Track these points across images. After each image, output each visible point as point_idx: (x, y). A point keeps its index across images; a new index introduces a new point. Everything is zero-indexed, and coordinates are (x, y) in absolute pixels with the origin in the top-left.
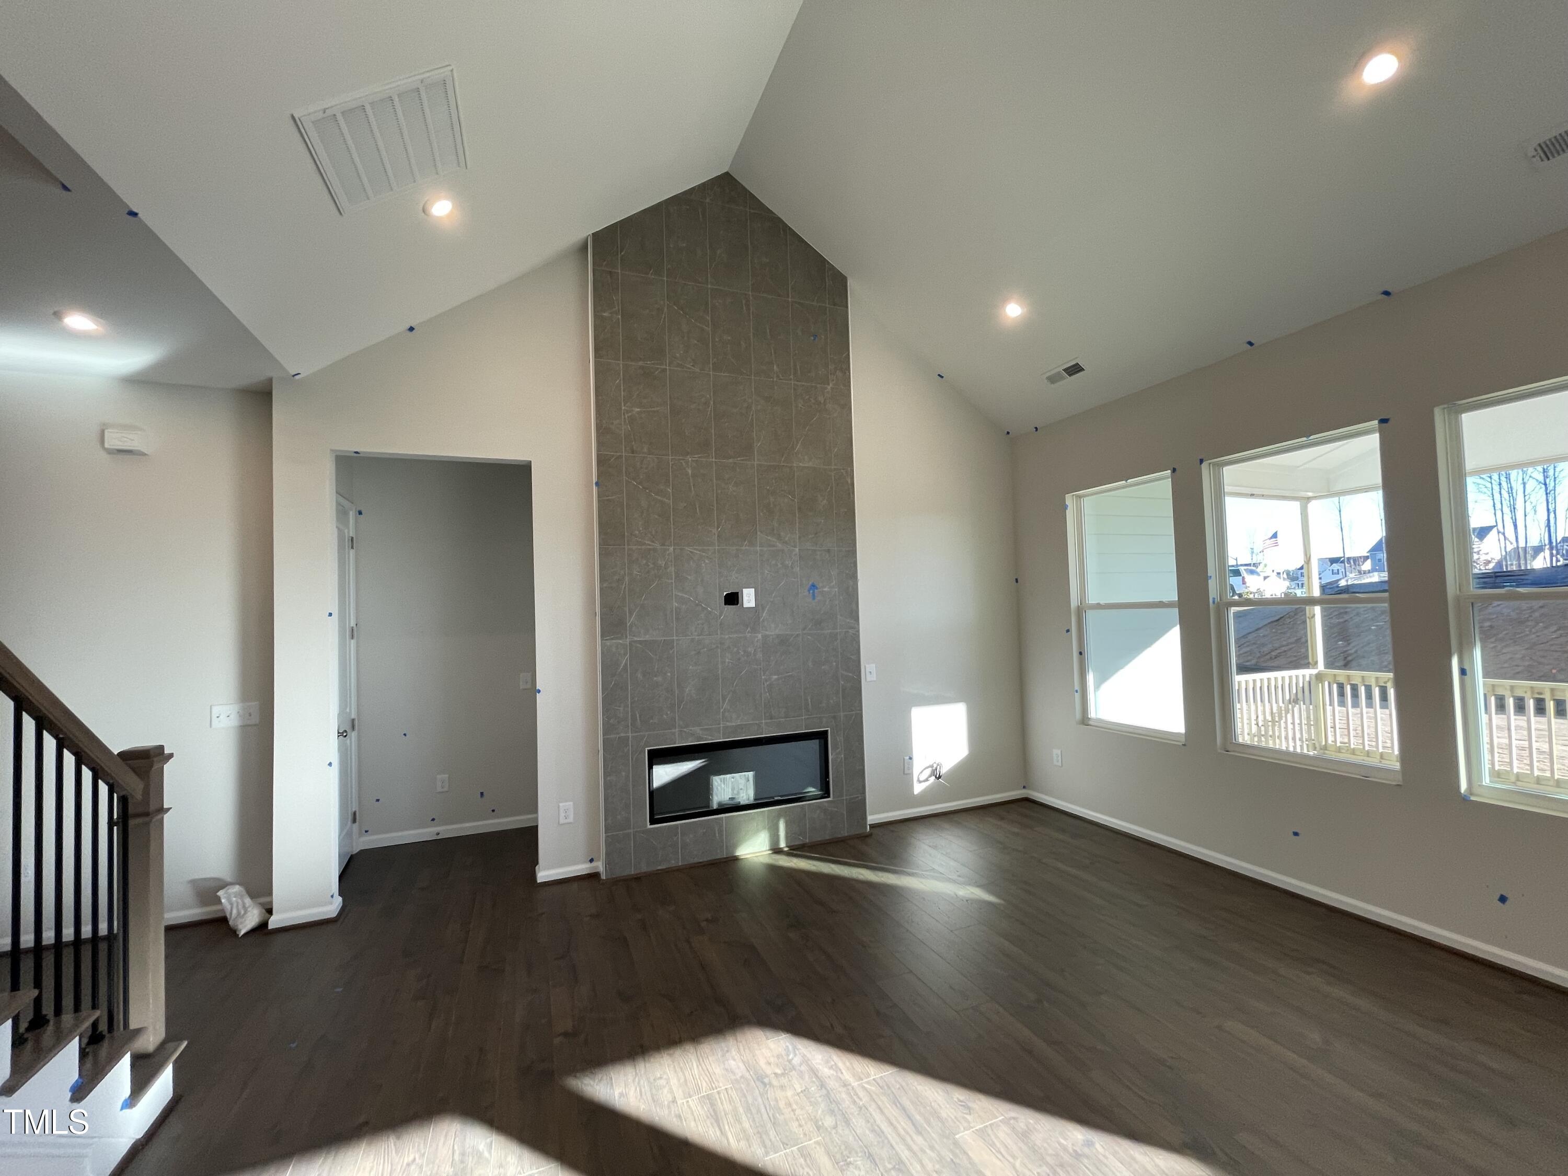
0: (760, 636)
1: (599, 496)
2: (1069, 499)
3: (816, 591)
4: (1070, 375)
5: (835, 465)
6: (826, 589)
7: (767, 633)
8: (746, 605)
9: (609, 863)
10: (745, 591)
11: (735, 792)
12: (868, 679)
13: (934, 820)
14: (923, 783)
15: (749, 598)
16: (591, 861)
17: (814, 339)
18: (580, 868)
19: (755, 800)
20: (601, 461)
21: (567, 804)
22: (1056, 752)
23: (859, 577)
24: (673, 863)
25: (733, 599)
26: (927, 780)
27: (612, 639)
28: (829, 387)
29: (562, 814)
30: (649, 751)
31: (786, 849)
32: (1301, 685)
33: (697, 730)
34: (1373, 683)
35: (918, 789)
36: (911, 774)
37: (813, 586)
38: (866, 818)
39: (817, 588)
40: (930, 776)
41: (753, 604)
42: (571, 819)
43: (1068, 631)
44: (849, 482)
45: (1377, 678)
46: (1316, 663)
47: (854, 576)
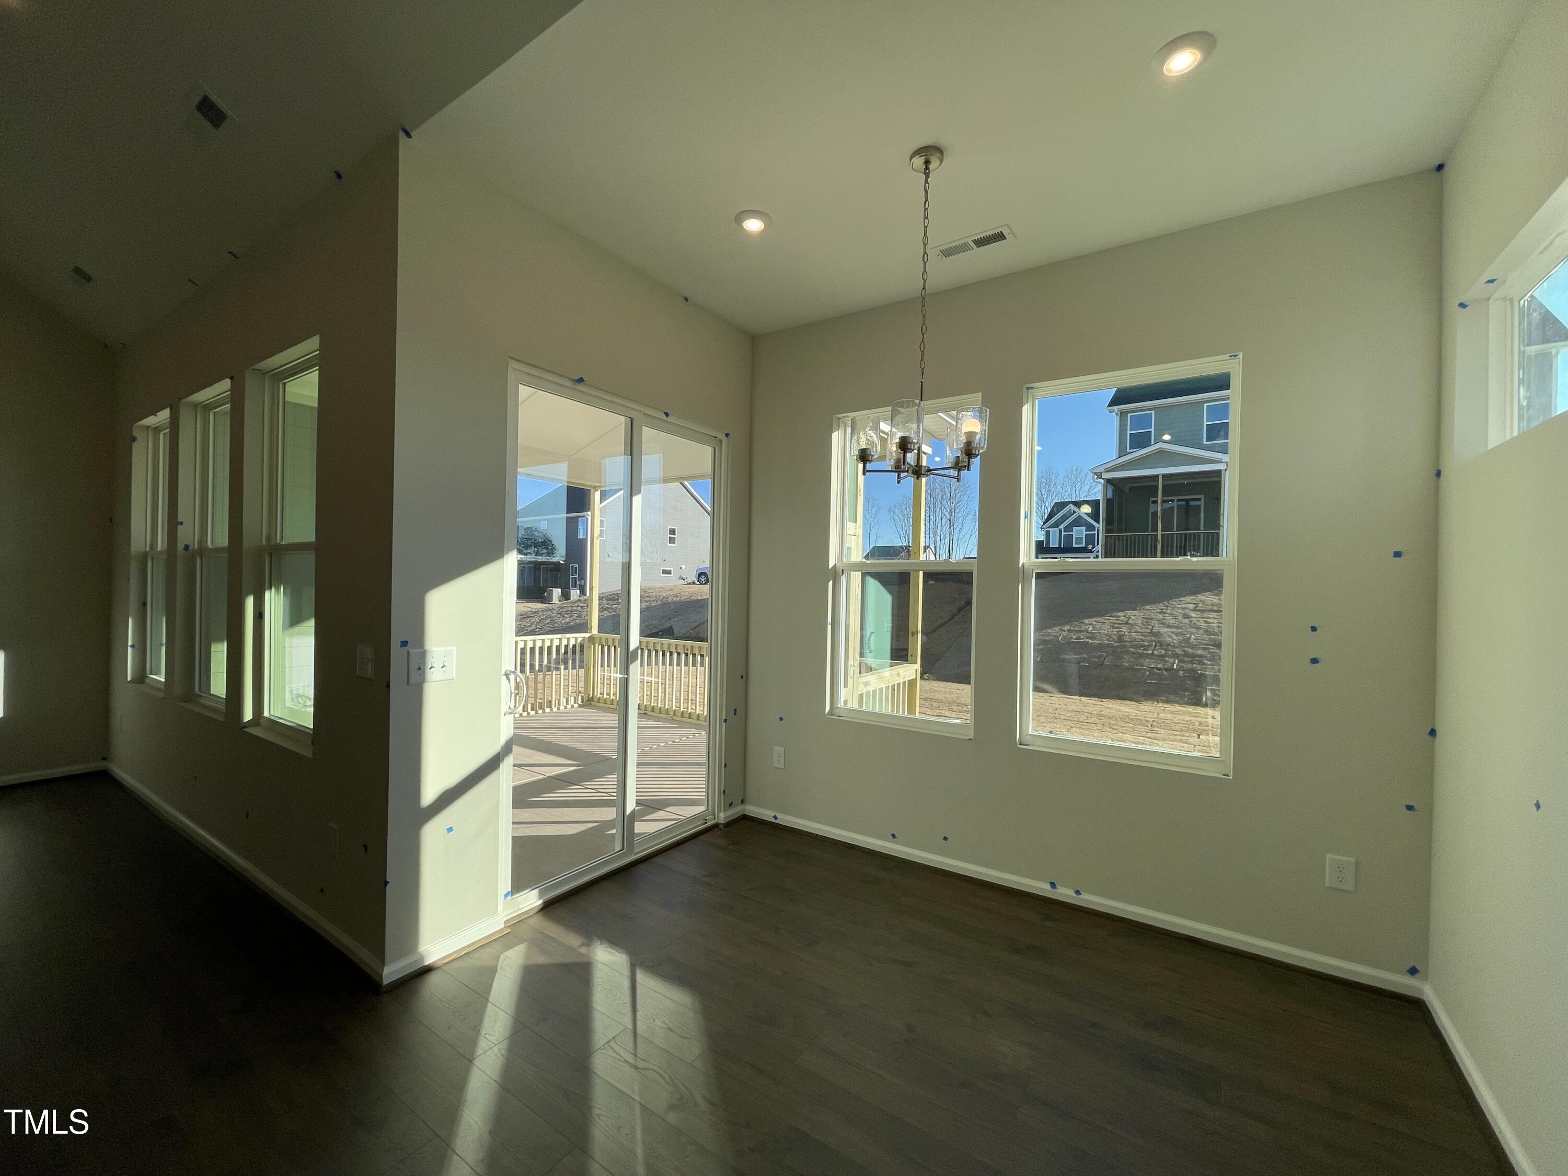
2: (137, 431)
43: (128, 579)
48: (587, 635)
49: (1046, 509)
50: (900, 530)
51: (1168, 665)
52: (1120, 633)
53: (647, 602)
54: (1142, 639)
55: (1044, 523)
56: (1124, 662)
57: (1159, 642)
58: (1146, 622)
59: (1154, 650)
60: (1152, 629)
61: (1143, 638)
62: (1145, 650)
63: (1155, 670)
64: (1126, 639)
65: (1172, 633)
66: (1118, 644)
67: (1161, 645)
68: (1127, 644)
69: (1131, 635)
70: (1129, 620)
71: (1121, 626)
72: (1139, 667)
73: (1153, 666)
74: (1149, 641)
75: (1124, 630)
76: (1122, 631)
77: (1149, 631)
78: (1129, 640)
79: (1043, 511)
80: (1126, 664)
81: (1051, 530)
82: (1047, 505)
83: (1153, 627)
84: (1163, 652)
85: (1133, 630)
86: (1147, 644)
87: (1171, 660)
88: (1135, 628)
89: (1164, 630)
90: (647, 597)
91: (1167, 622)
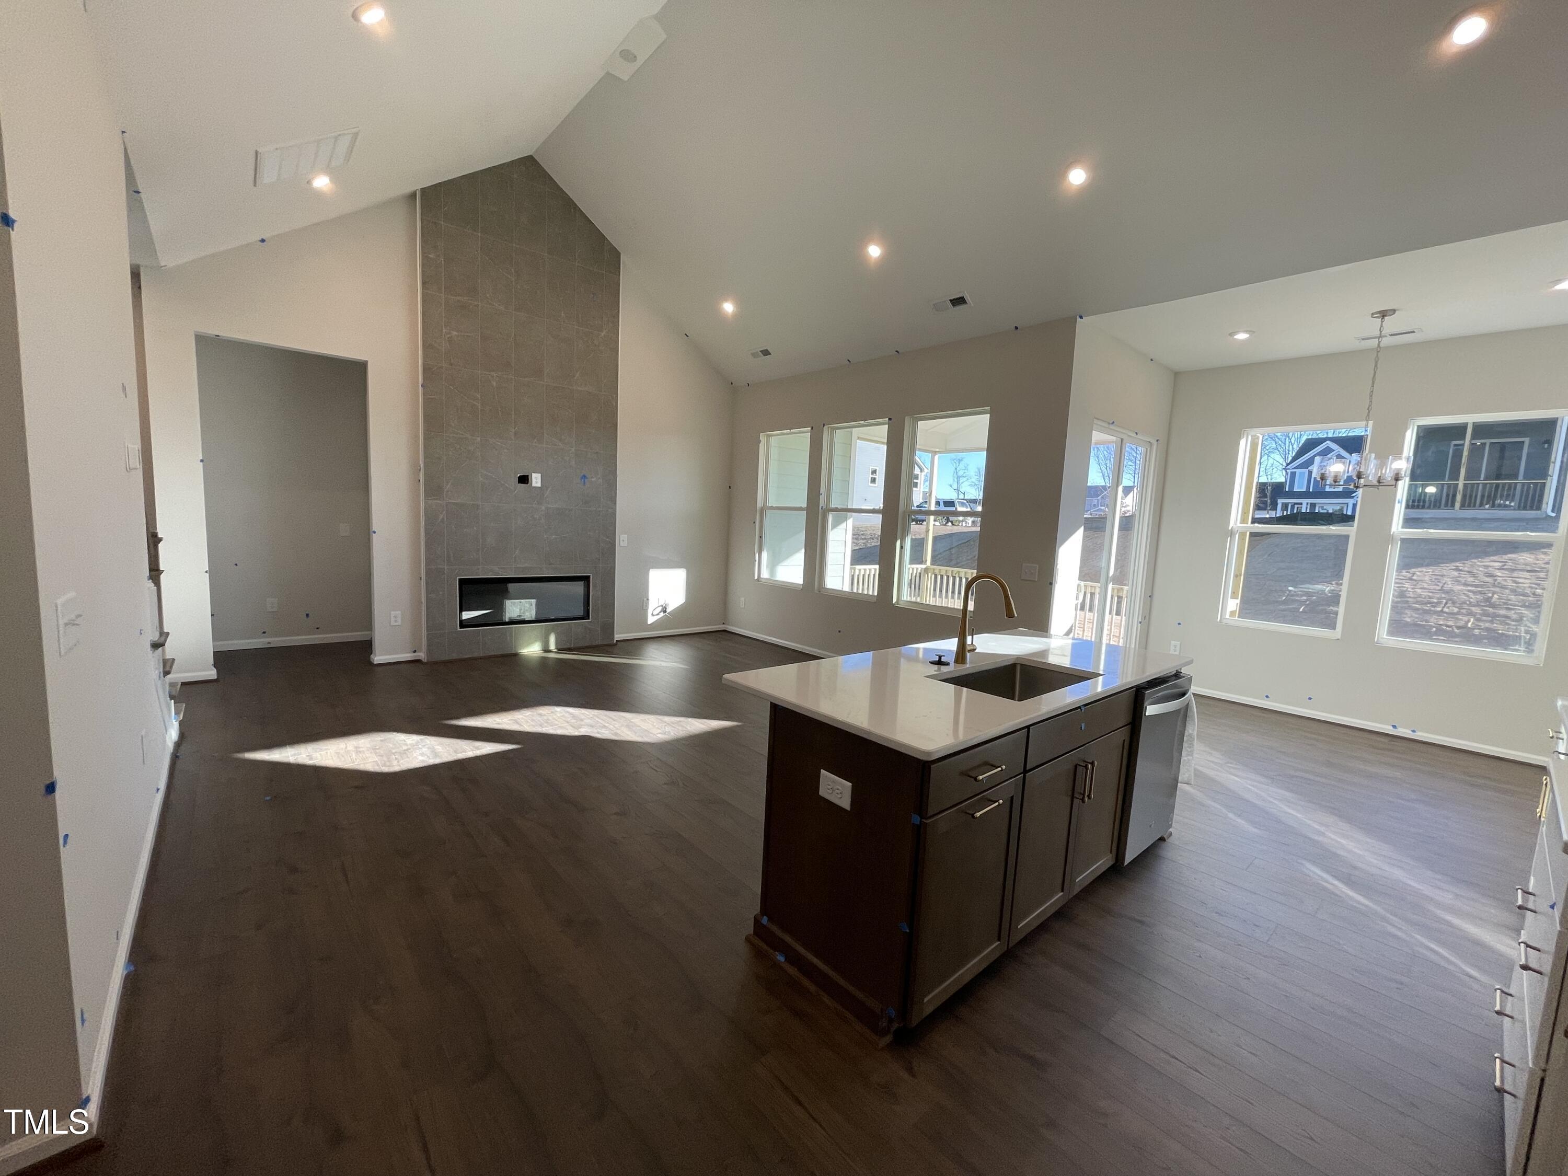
0: (543, 508)
1: (424, 394)
2: (762, 437)
3: (586, 480)
4: (764, 355)
5: (605, 391)
6: (593, 480)
7: (549, 506)
8: (534, 485)
9: (429, 651)
10: (534, 475)
11: (522, 611)
12: (622, 544)
13: (663, 639)
14: (655, 617)
15: (536, 480)
16: (415, 652)
17: (593, 297)
18: (407, 656)
19: (536, 618)
20: (426, 369)
21: (397, 612)
22: (743, 599)
23: (618, 473)
24: (476, 655)
25: (524, 479)
26: (658, 614)
27: (434, 499)
28: (603, 334)
29: (393, 619)
30: (460, 580)
31: (556, 650)
32: (914, 575)
33: (496, 568)
34: (963, 575)
35: (651, 620)
36: (647, 610)
37: (584, 477)
38: (614, 637)
39: (587, 478)
40: (660, 612)
41: (539, 485)
42: (399, 623)
43: (754, 523)
44: (614, 404)
45: (965, 573)
46: (926, 561)
47: (614, 473)
48: (923, 566)
49: (1291, 446)
50: (1104, 469)
51: (1461, 623)
52: (1402, 589)
53: (863, 539)
54: (1429, 596)
55: (1288, 465)
56: (1405, 617)
57: (1450, 600)
58: (1436, 579)
59: (1443, 607)
60: (1442, 587)
61: (1430, 594)
62: (1432, 606)
63: (1444, 627)
64: (1408, 595)
65: (1469, 591)
66: (1399, 599)
67: (1454, 603)
68: (1409, 599)
69: (1415, 591)
70: (1413, 576)
71: (1403, 581)
72: (1424, 623)
73: (1441, 623)
74: (1438, 599)
75: (1406, 586)
76: (1405, 587)
77: (1439, 588)
78: (1412, 596)
79: (1287, 448)
80: (1408, 620)
81: (1298, 471)
82: (1293, 442)
83: (1444, 584)
84: (1456, 610)
85: (1418, 586)
86: (1435, 601)
87: (1466, 618)
88: (1421, 585)
89: (1458, 588)
90: (862, 534)
91: (1463, 580)
